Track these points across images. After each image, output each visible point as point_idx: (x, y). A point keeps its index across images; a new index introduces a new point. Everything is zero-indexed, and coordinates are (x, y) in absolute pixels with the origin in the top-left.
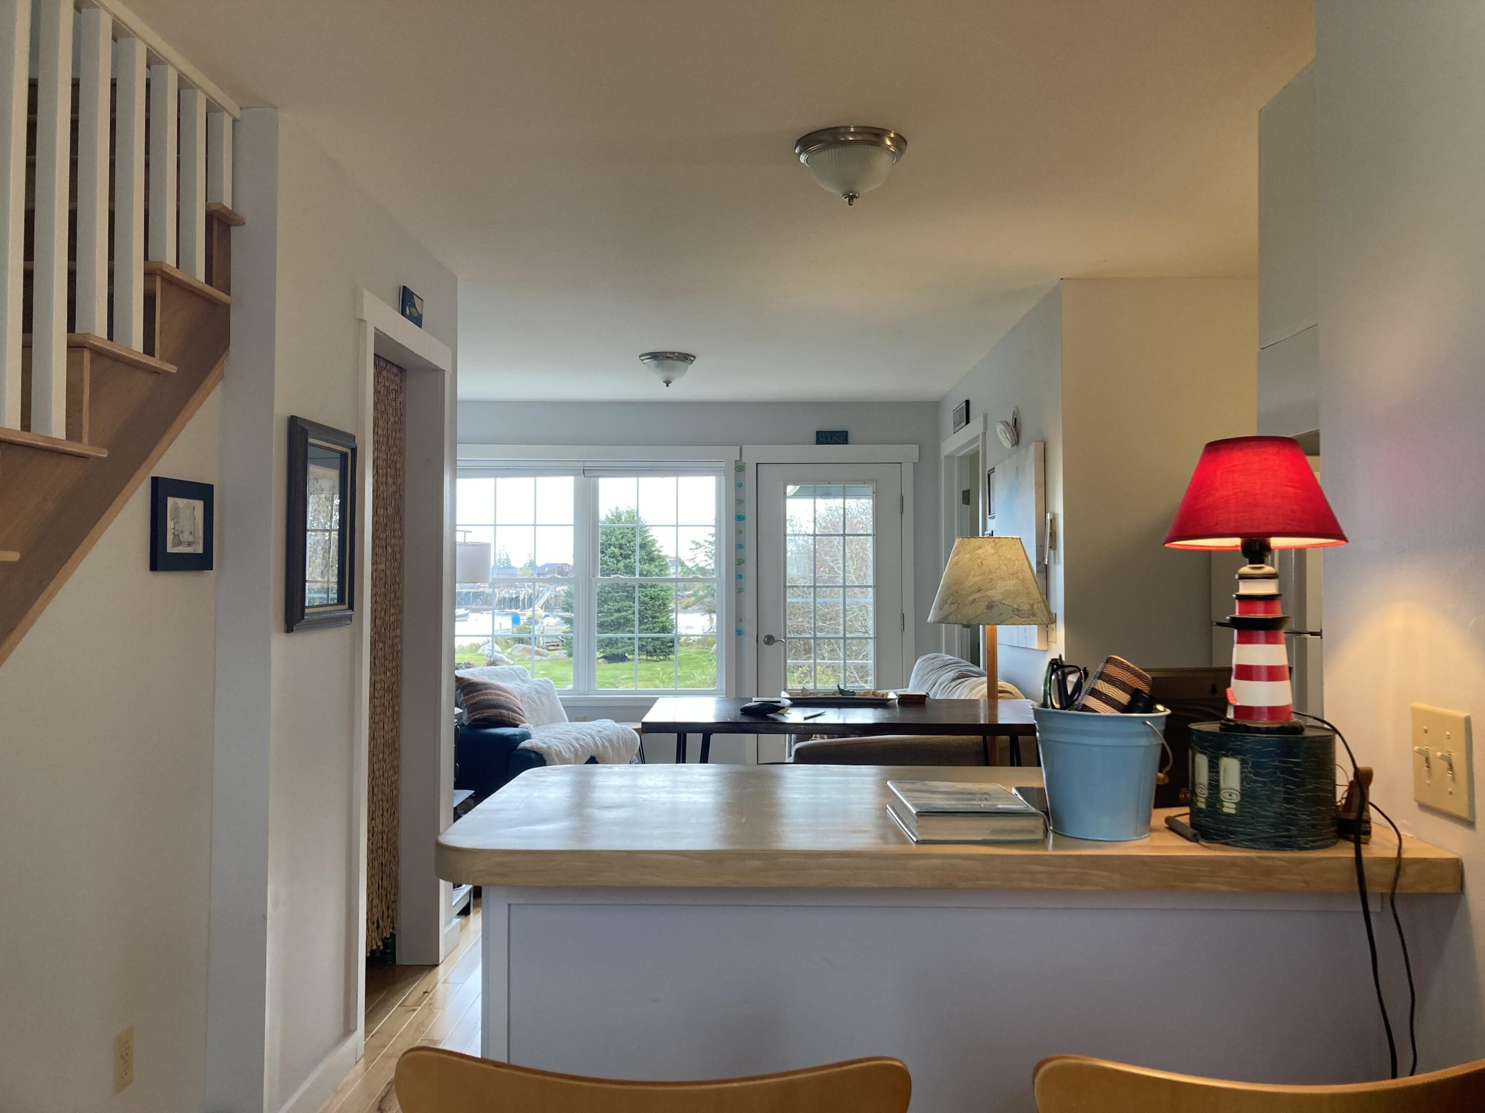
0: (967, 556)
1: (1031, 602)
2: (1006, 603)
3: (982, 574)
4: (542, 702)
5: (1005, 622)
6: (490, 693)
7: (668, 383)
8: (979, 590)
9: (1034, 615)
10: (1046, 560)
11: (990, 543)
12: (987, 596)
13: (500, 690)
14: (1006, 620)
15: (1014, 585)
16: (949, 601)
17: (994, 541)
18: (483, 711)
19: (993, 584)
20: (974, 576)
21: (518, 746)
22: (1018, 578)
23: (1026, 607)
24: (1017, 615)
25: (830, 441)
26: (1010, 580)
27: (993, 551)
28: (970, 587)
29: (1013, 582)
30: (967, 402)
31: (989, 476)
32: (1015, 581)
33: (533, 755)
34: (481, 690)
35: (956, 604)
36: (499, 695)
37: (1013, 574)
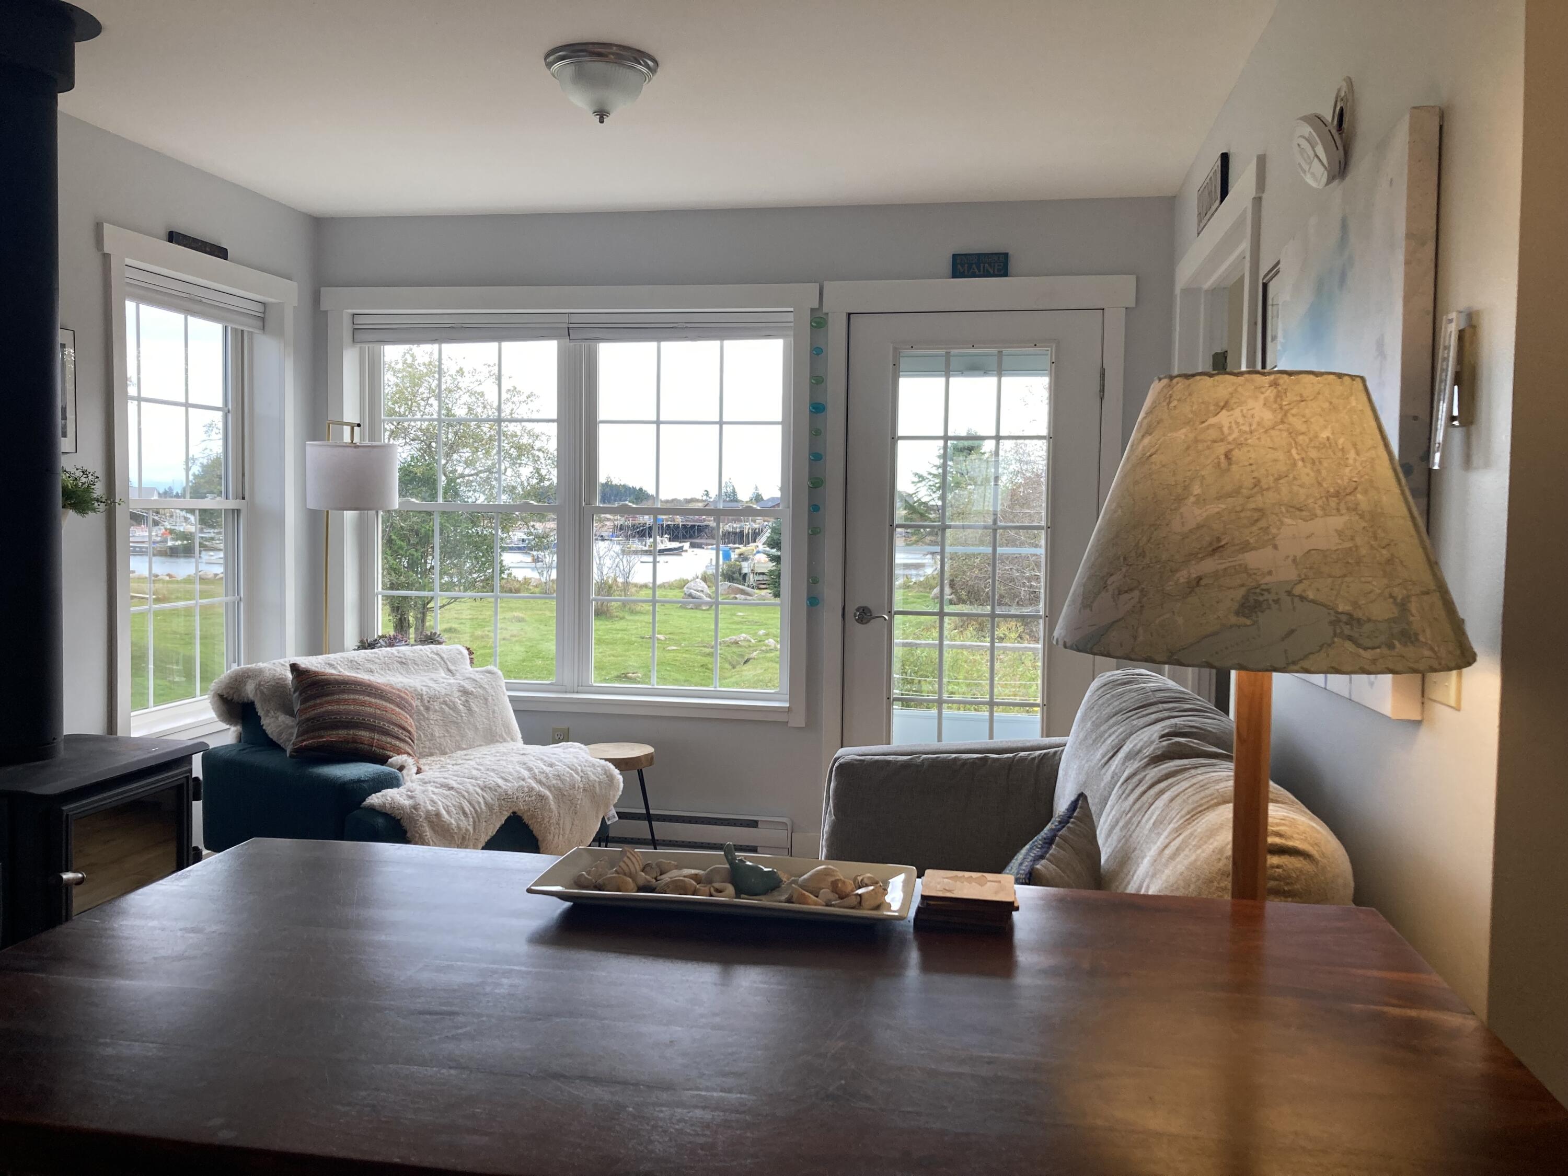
0: (1182, 435)
1: (1399, 593)
2: (1311, 595)
3: (1229, 495)
4: (469, 709)
5: (1306, 664)
6: (345, 700)
7: (602, 115)
8: (1216, 549)
9: (1409, 637)
10: (1437, 456)
11: (1259, 388)
12: (1245, 569)
13: (369, 695)
14: (1306, 657)
15: (1340, 533)
16: (1115, 581)
17: (1275, 384)
18: (322, 733)
19: (1266, 530)
20: (1201, 501)
21: (365, 800)
22: (1354, 509)
23: (1381, 611)
24: (1350, 638)
25: (976, 270)
26: (1326, 515)
27: (1268, 416)
28: (1185, 536)
29: (1336, 522)
30: (1225, 158)
31: (1265, 286)
32: (1346, 518)
33: (380, 821)
34: (332, 694)
35: (1136, 593)
36: (363, 703)
37: (1337, 494)
